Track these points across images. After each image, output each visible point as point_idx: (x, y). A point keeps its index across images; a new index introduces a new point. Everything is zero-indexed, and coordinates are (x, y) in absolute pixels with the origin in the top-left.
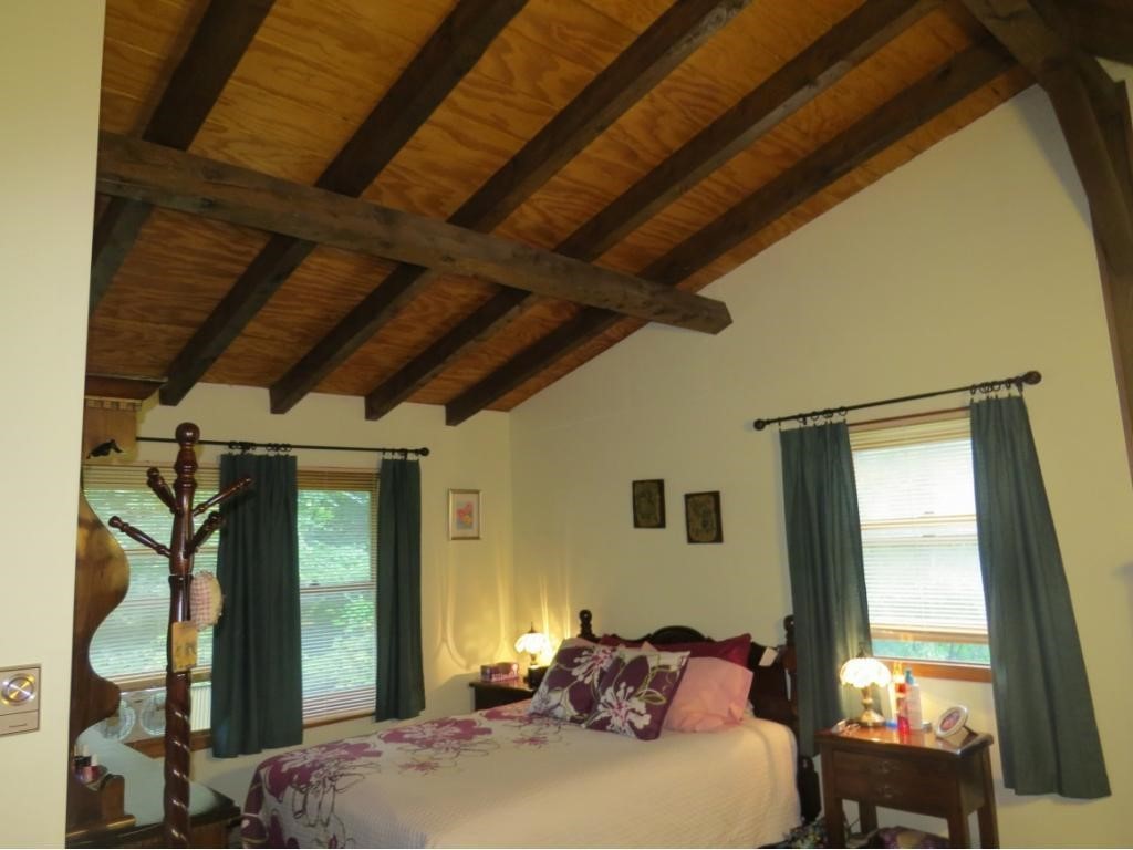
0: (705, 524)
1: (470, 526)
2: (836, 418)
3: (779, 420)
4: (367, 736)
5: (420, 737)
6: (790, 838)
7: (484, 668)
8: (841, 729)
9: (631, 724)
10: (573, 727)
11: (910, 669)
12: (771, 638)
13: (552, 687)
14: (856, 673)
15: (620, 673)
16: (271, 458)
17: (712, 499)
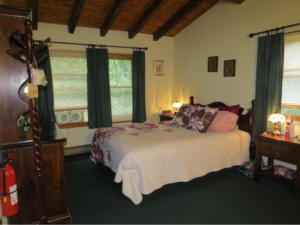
0: (230, 71)
1: (160, 71)
2: (280, 31)
3: (259, 33)
4: (125, 126)
5: (138, 127)
6: (244, 164)
7: (163, 111)
8: (265, 135)
9: (198, 128)
10: (182, 128)
11: (293, 118)
12: (247, 106)
13: (177, 117)
14: (274, 118)
15: (196, 114)
16: (101, 49)
17: (233, 62)
